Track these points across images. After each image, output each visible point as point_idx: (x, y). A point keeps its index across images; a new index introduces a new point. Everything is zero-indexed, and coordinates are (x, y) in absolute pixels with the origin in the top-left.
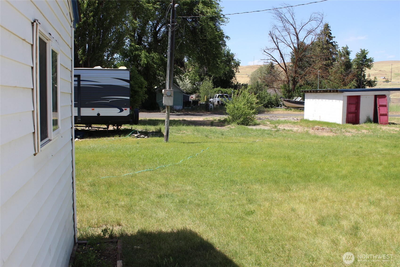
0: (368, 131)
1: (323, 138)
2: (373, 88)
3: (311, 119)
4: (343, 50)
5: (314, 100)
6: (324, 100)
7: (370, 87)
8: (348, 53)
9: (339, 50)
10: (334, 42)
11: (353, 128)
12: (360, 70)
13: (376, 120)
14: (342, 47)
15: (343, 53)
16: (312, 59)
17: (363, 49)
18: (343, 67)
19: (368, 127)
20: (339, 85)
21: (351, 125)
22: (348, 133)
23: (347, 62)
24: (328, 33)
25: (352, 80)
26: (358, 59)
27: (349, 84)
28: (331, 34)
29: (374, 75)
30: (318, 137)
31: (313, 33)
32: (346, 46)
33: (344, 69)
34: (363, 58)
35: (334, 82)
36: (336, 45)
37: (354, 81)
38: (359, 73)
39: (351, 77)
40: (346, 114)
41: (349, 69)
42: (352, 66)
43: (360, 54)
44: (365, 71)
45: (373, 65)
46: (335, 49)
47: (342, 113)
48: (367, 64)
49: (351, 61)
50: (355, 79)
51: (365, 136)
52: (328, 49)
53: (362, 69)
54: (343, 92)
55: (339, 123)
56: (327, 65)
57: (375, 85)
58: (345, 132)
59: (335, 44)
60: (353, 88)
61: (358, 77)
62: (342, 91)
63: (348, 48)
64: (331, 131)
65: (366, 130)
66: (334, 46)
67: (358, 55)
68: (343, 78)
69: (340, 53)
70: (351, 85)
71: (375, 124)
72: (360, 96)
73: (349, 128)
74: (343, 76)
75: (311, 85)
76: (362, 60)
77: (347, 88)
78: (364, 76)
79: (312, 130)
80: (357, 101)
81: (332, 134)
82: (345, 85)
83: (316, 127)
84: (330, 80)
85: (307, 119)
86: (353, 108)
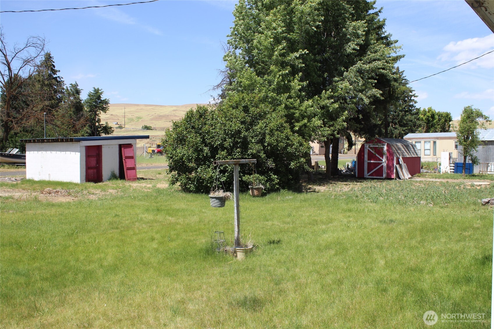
0: (116, 191)
1: (60, 205)
2: (110, 136)
3: (37, 179)
4: (71, 88)
5: (40, 153)
6: (54, 153)
7: (106, 134)
8: (78, 92)
9: (67, 87)
10: (59, 77)
11: (96, 188)
12: (93, 114)
13: (122, 176)
14: (70, 84)
15: (72, 91)
16: (30, 99)
17: (96, 88)
18: (72, 109)
19: (115, 186)
20: (68, 132)
21: (92, 184)
22: (92, 196)
23: (77, 103)
24: (51, 65)
25: (85, 126)
26: (91, 99)
27: (80, 131)
28: (54, 66)
29: (104, 120)
30: (53, 205)
31: (32, 63)
32: (75, 83)
33: (74, 112)
34: (97, 98)
35: (62, 128)
36: (62, 81)
37: (87, 127)
38: (92, 117)
39: (83, 122)
40: (84, 170)
41: (79, 112)
42: (83, 108)
43: (93, 93)
44: (100, 115)
45: (108, 107)
46: (60, 86)
47: (79, 169)
48: (101, 106)
49: (82, 102)
50: (88, 125)
51: (116, 198)
52: (50, 85)
53: (96, 112)
54: (79, 142)
55: (77, 182)
56: (52, 106)
57: (112, 132)
58: (87, 194)
59: (60, 80)
60: (87, 136)
61: (91, 122)
62: (79, 140)
63: (78, 85)
64: (69, 194)
65: (113, 189)
66: (60, 83)
67: (90, 94)
68: (73, 123)
69: (68, 92)
70: (83, 132)
71: (122, 181)
72: (101, 145)
73: (91, 188)
74: (74, 121)
75: (32, 131)
76: (95, 101)
77: (79, 136)
78: (99, 121)
79: (42, 195)
80: (97, 153)
81: (72, 199)
82: (76, 132)
83: (47, 189)
84: (56, 126)
85: (31, 179)
86: (93, 162)
